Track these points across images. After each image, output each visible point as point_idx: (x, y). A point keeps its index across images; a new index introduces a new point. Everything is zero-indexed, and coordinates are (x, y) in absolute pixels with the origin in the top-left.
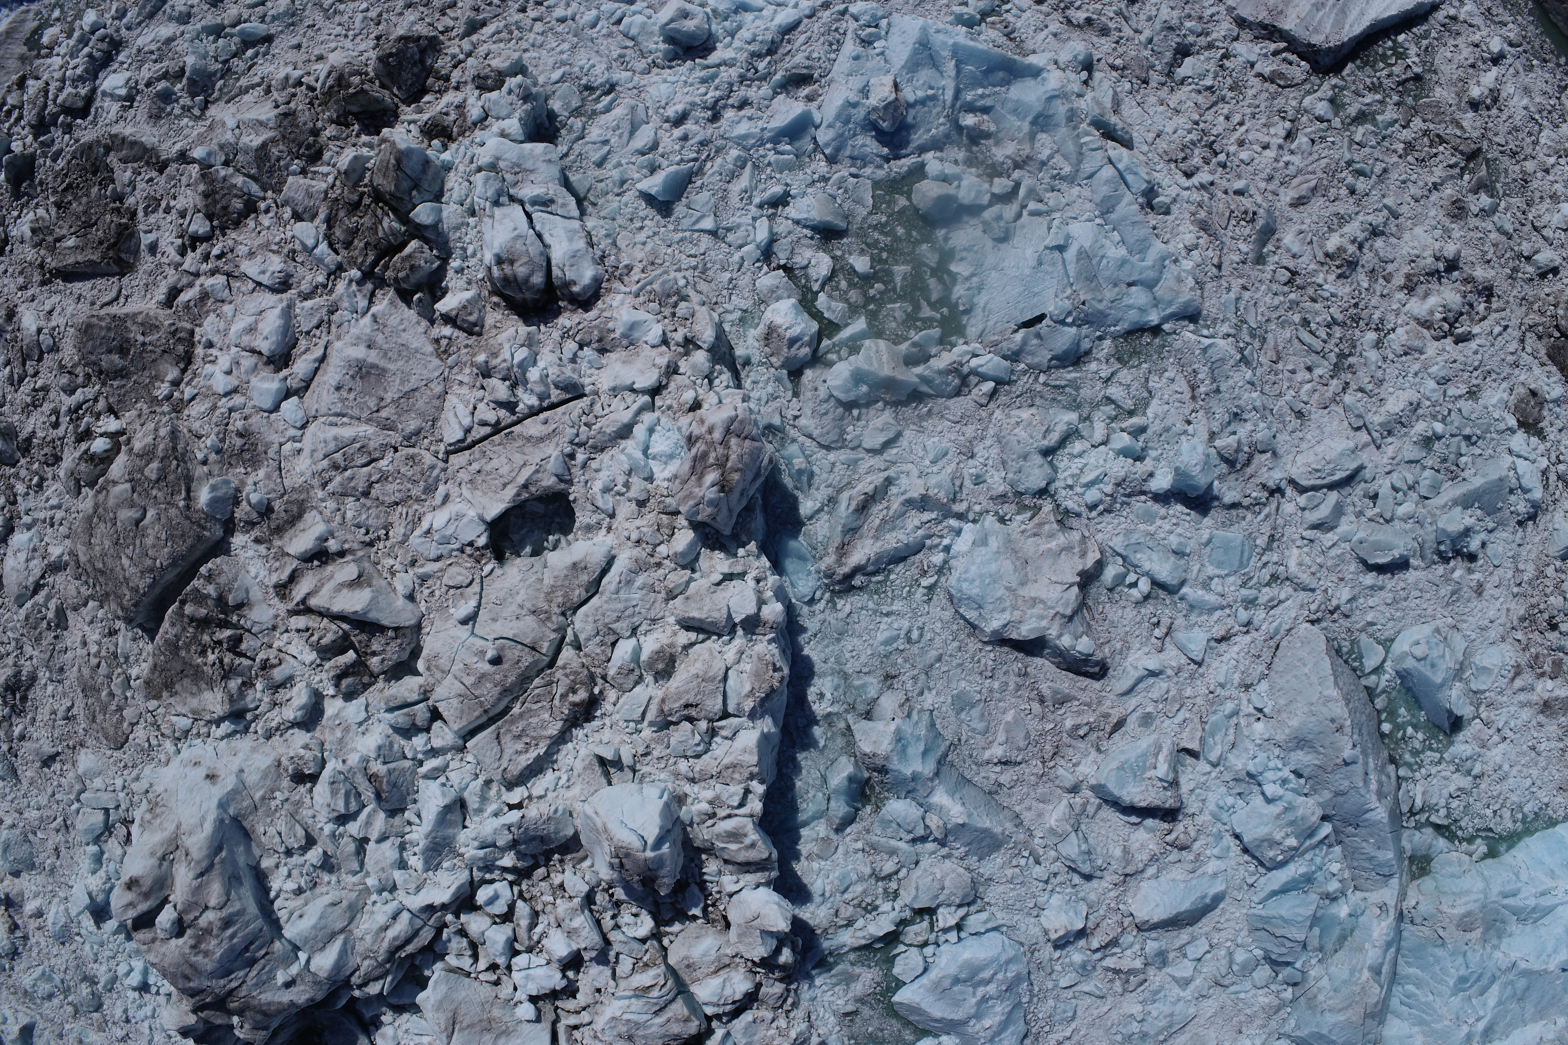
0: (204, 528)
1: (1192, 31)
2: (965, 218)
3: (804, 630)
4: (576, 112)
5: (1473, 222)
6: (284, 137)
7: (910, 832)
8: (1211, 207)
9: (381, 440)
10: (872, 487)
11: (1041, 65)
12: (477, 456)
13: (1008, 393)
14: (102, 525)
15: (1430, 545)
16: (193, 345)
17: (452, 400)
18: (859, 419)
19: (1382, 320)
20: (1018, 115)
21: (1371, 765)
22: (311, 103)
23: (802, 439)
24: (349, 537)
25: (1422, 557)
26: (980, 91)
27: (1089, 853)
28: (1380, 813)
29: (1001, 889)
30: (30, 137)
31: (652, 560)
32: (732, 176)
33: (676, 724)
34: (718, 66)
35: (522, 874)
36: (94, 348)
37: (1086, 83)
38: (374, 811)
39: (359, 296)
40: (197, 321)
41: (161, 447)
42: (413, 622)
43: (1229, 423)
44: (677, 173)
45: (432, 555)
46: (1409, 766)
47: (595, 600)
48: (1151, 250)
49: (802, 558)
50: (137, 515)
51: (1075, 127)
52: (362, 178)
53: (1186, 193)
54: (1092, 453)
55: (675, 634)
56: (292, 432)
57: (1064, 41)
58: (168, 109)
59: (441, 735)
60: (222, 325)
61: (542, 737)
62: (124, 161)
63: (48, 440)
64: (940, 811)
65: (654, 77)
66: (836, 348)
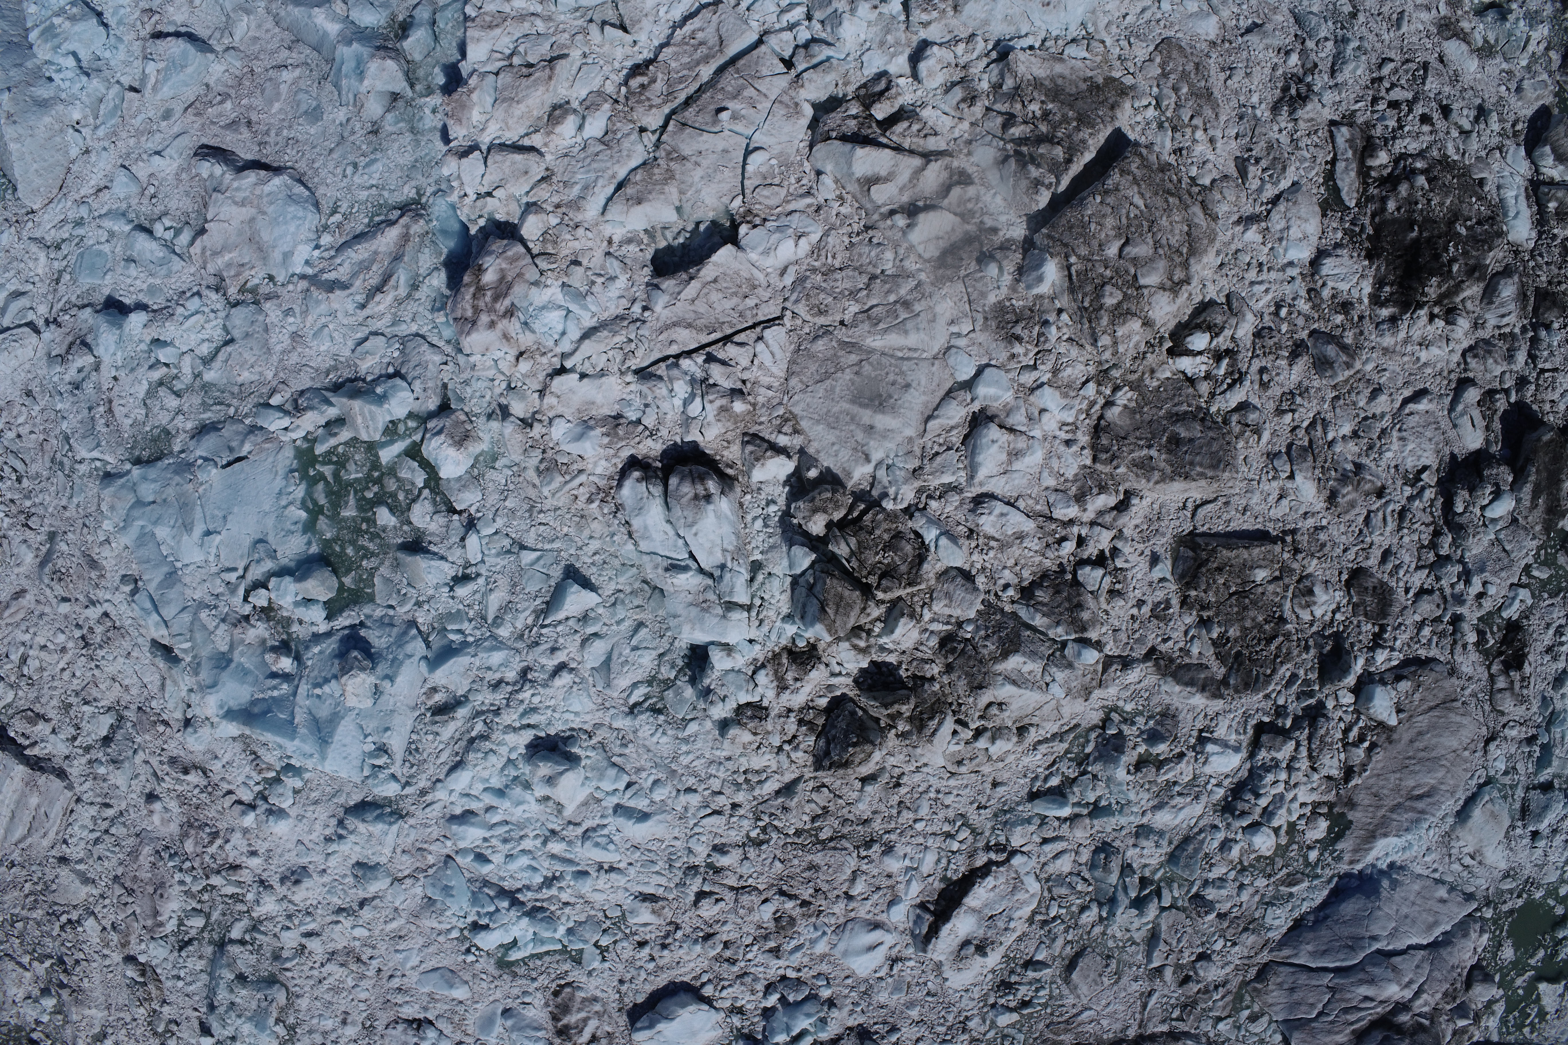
0: (1049, 236)
1: (102, 763)
2: (292, 564)
6: (982, 663)
8: (89, 584)
9: (858, 332)
10: (378, 299)
11: (224, 722)
12: (748, 313)
13: (260, 396)
14: (1174, 243)
16: (1092, 444)
17: (779, 371)
18: (389, 364)
20: (244, 669)
22: (960, 705)
23: (441, 344)
24: (889, 233)
26: (276, 693)
30: (1329, 706)
31: (564, 210)
32: (507, 608)
33: (544, 61)
34: (523, 727)
36: (1209, 444)
37: (189, 706)
39: (885, 480)
40: (1088, 472)
41: (1105, 323)
42: (816, 149)
43: (83, 381)
44: (557, 611)
45: (797, 216)
47: (622, 174)
48: (134, 537)
49: (444, 232)
50: (1128, 249)
51: (194, 657)
52: (889, 611)
53: (108, 597)
54: (193, 344)
55: (546, 145)
56: (962, 342)
57: (209, 751)
58: (1151, 723)
59: (783, 43)
60: (1055, 463)
61: (679, 45)
62: (1202, 667)
63: (1272, 357)
64: (334, 18)
65: (586, 721)
66: (409, 432)
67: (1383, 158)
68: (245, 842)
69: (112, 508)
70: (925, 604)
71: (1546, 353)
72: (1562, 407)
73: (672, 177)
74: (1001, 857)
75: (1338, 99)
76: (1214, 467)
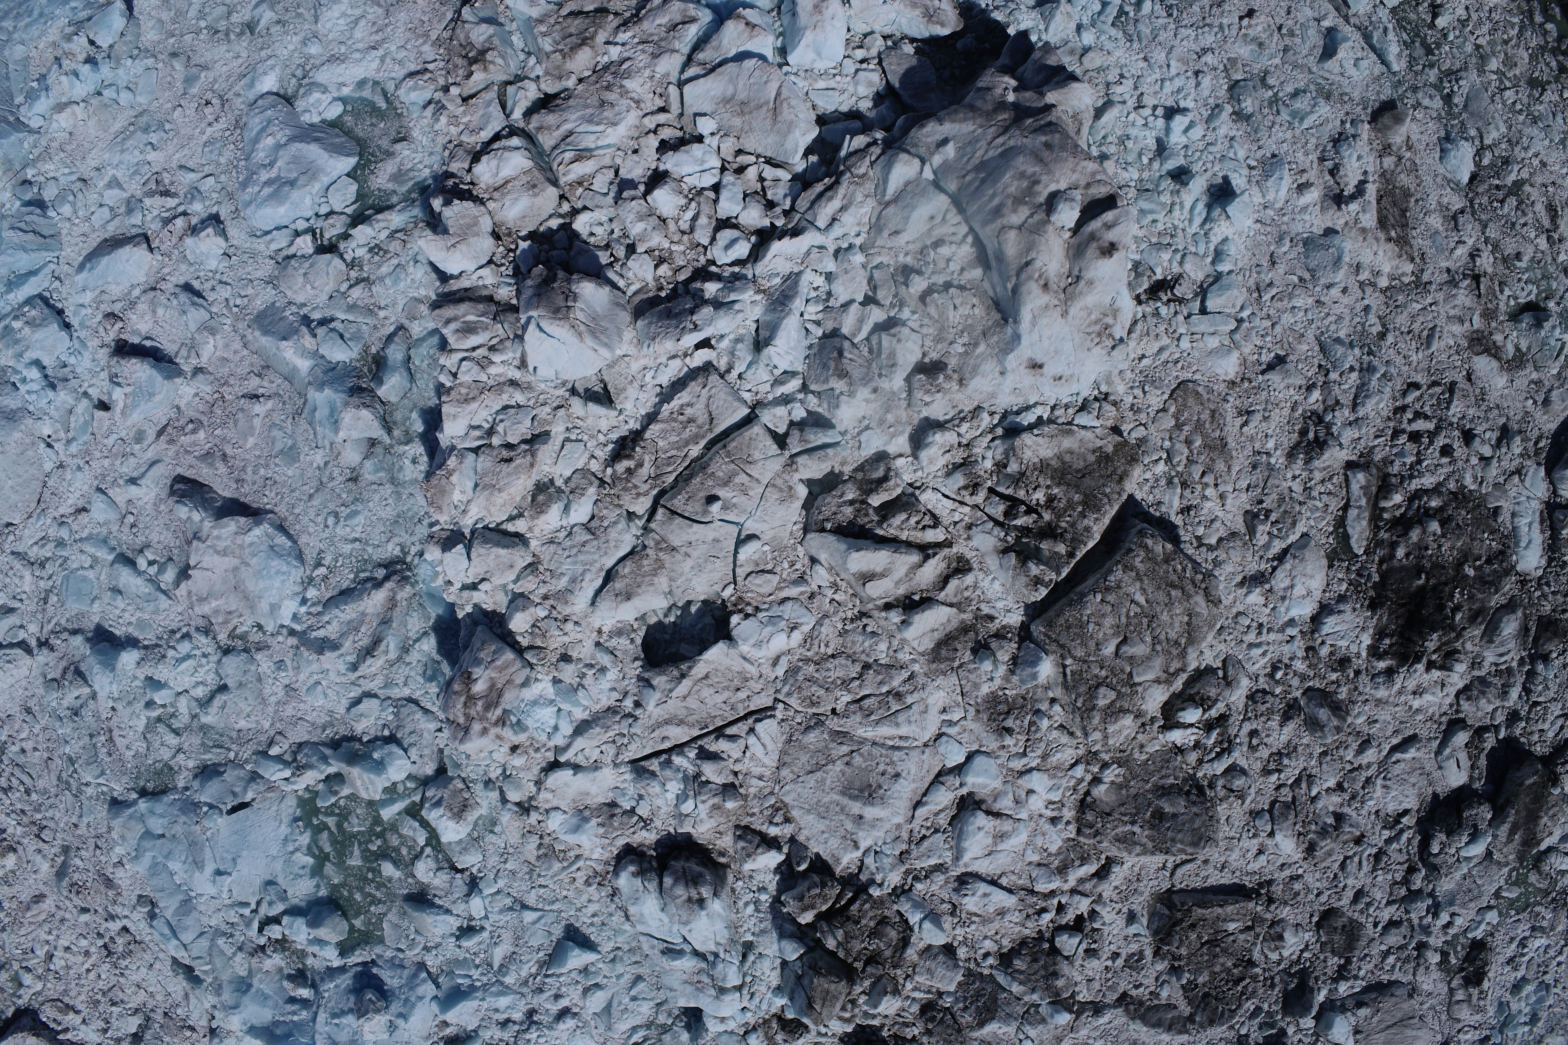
0: (1046, 635)
2: (302, 905)
4: (665, 1029)
6: (960, 1031)
7: (332, 330)
8: (106, 900)
9: (850, 722)
10: (370, 662)
11: (249, 1038)
12: (741, 706)
13: (259, 743)
14: (1173, 636)
16: (1077, 820)
17: (771, 761)
18: (383, 727)
20: (263, 994)
23: (434, 709)
24: (882, 624)
26: (295, 1018)
27: (183, 312)
29: (259, 274)
31: (552, 602)
32: (511, 958)
33: (525, 441)
35: (703, 274)
36: (1192, 821)
37: (212, 1018)
38: (854, 335)
39: (873, 868)
40: (1072, 844)
41: (1095, 721)
42: (810, 536)
43: (81, 708)
44: (559, 966)
45: (790, 604)
47: (609, 564)
48: (147, 866)
49: (431, 595)
50: (1124, 648)
51: (215, 979)
52: (873, 985)
53: (126, 914)
54: (187, 686)
55: (530, 529)
56: (952, 731)
59: (776, 420)
60: (1039, 841)
61: (666, 422)
62: (1170, 1007)
63: (1263, 719)
64: (305, 353)
66: (408, 793)
67: (1398, 498)
69: (123, 837)
70: (908, 976)
71: (1540, 688)
72: (1551, 734)
73: (662, 567)
75: (1357, 436)
76: (1195, 844)
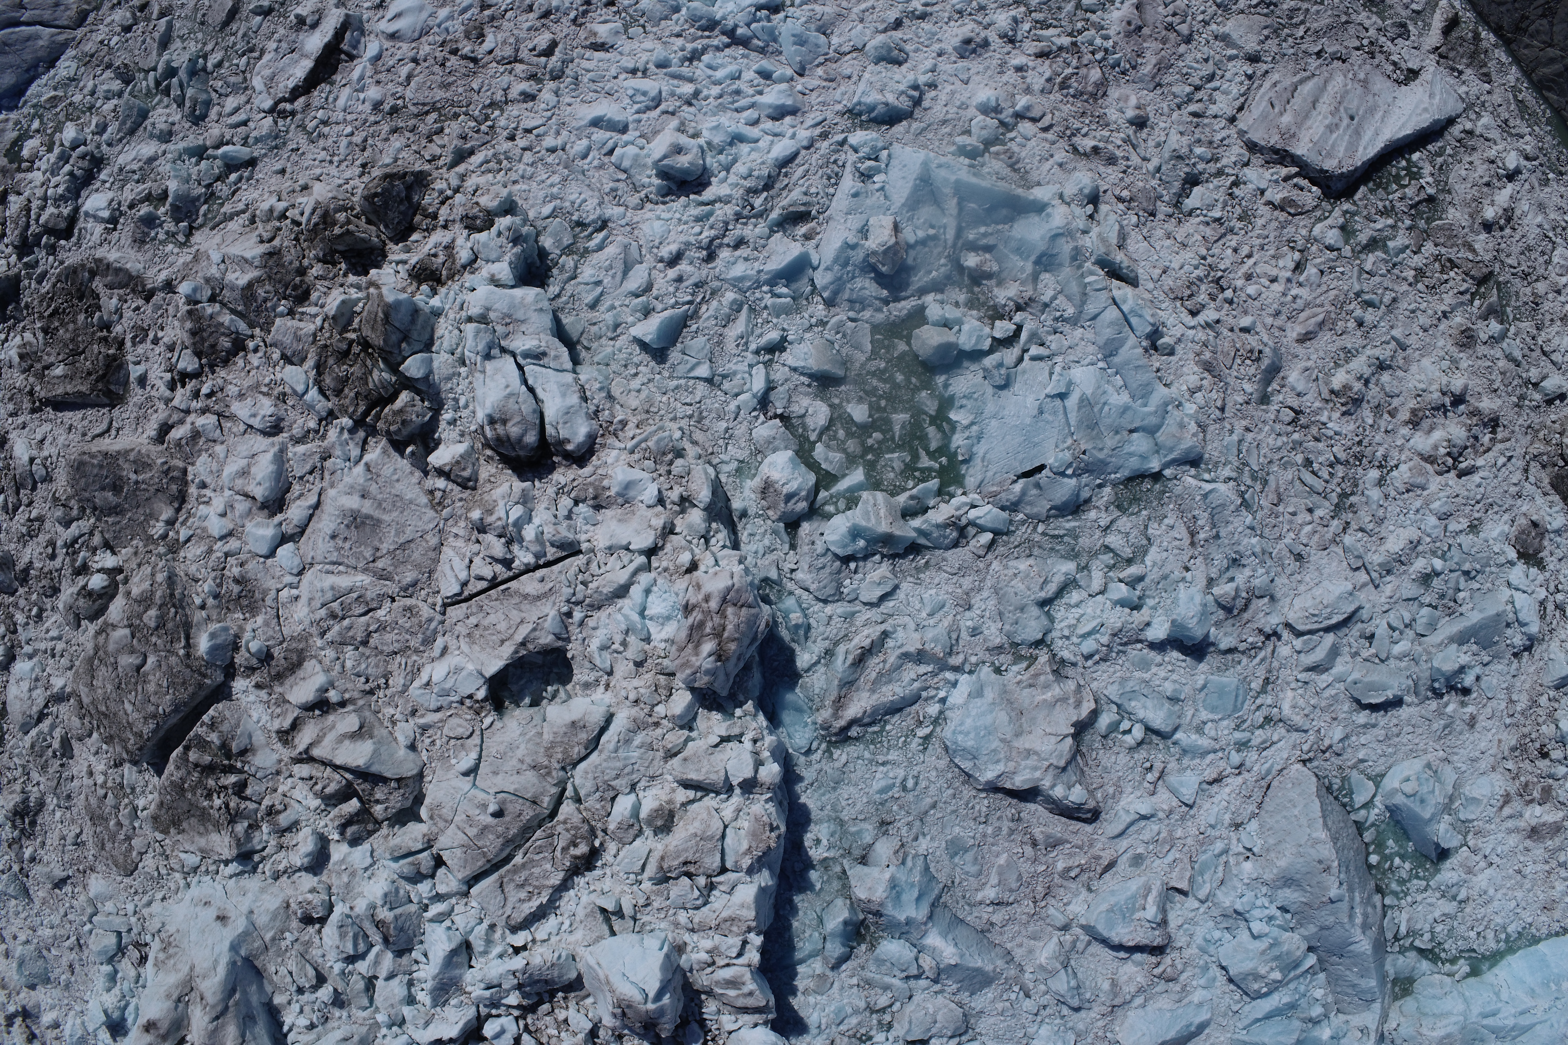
0: (205, 676)
1: (1201, 158)
2: (966, 364)
3: (800, 779)
5: (1481, 350)
6: (270, 278)
7: (904, 971)
8: (1216, 346)
9: (377, 590)
10: (869, 641)
11: (1046, 199)
12: (475, 609)
13: (1006, 543)
14: (103, 669)
15: (1425, 682)
16: (186, 483)
17: (447, 552)
18: (856, 572)
19: (1385, 457)
20: (1021, 255)
21: (1358, 899)
22: (297, 239)
23: (799, 592)
24: (349, 686)
25: (1416, 694)
26: (982, 229)
27: (1078, 987)
28: (1364, 945)
29: (992, 1020)
30: (14, 258)
31: (650, 720)
32: (729, 320)
33: (675, 879)
34: (711, 203)
35: (526, 1010)
36: (87, 485)
37: (1091, 217)
38: (382, 951)
39: (351, 445)
40: (190, 459)
41: (159, 594)
42: (415, 772)
43: (1228, 569)
44: (671, 317)
45: (433, 706)
46: (1395, 894)
47: (594, 756)
48: (1154, 394)
49: (799, 710)
50: (138, 661)
51: (1080, 267)
52: (350, 322)
53: (1191, 332)
54: (1090, 603)
55: (673, 790)
56: (289, 579)
57: (1070, 172)
58: (153, 234)
59: (446, 881)
60: (215, 466)
61: (544, 886)
62: (110, 287)
64: (932, 952)
65: (647, 213)
66: (833, 500)
68: (1028, 80)
69: (1182, 426)
70: (321, 331)
74: (282, 106)
76: (83, 464)
